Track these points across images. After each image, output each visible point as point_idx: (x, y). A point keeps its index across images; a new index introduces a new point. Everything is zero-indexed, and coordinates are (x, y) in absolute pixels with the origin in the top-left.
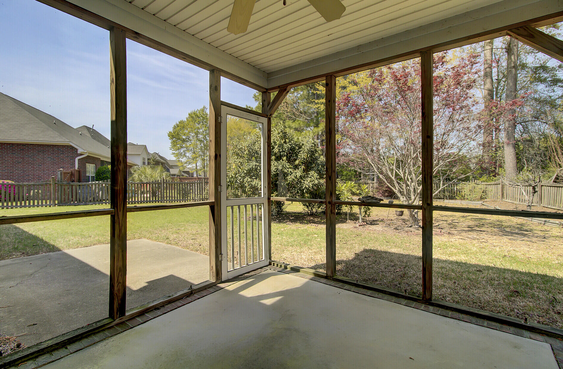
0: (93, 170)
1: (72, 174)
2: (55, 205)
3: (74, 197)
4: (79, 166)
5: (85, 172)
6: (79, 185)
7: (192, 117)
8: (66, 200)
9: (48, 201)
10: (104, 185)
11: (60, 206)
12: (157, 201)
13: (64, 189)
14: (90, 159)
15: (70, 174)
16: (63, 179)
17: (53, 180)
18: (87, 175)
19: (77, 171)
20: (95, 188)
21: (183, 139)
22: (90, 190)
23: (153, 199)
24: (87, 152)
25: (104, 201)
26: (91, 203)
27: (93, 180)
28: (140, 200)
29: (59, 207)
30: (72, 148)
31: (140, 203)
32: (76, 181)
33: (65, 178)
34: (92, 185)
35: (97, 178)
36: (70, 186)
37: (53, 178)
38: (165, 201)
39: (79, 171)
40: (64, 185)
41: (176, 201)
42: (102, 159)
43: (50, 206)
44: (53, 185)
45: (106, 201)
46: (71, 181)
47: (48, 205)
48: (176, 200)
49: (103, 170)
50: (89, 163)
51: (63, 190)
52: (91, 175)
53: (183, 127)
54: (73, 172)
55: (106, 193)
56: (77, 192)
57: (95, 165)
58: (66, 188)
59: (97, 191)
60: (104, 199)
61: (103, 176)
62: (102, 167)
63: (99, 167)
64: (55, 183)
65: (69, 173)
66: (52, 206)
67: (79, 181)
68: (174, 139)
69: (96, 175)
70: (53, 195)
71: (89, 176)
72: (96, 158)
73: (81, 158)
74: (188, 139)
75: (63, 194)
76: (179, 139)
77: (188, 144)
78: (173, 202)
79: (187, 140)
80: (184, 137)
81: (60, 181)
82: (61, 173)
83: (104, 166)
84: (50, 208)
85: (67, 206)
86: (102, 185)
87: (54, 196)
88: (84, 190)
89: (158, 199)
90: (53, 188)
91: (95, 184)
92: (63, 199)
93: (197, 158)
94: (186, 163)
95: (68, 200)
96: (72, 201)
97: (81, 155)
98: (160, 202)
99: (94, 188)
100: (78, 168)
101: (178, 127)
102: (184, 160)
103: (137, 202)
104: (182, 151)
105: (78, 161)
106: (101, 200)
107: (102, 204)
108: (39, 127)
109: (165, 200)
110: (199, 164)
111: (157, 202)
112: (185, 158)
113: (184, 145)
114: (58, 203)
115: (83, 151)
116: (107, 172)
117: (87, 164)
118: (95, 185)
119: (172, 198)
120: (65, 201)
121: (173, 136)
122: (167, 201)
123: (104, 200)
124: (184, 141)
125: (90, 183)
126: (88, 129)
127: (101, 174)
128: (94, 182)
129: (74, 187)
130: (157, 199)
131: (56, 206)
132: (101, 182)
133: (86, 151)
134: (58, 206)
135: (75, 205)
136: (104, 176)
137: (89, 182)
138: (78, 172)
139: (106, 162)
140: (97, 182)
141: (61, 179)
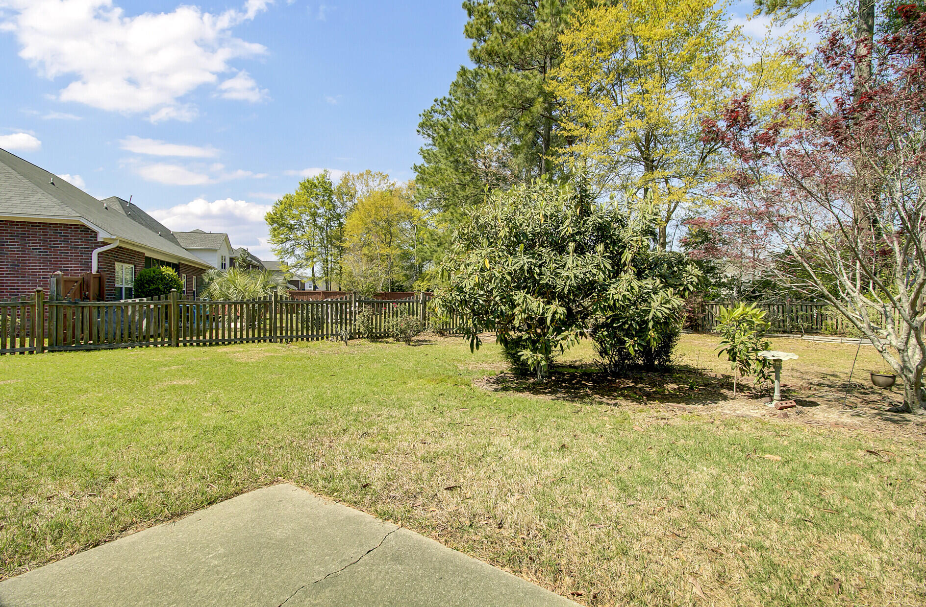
0: (129, 277)
1: (84, 284)
2: (44, 349)
3: (86, 332)
4: (98, 268)
5: (113, 279)
6: (99, 307)
7: (306, 187)
8: (69, 339)
9: (27, 340)
10: (152, 306)
11: (53, 351)
12: (262, 338)
13: (65, 315)
14: (122, 253)
15: (79, 283)
16: (62, 292)
17: (39, 296)
18: (116, 285)
19: (95, 277)
20: (134, 312)
21: (291, 225)
22: (122, 317)
23: (253, 335)
24: (116, 240)
25: (152, 340)
26: (123, 344)
27: (129, 296)
28: (226, 337)
29: (51, 354)
30: (86, 230)
31: (226, 343)
32: (91, 298)
33: (67, 290)
34: (127, 307)
35: (136, 290)
36: (78, 309)
37: (39, 291)
38: (279, 340)
39: (100, 278)
40: (65, 308)
41: (300, 339)
42: (148, 254)
43: (31, 353)
44: (39, 307)
45: (156, 340)
46: (81, 298)
47: (26, 349)
48: (299, 337)
49: (149, 277)
50: (121, 261)
51: (61, 316)
52: (124, 286)
53: (290, 205)
54: (86, 278)
55: (155, 323)
56: (94, 320)
57: (133, 266)
58: (69, 312)
59: (137, 318)
60: (152, 333)
61: (151, 288)
62: (148, 270)
63: (142, 270)
64: (45, 303)
65: (76, 282)
66: (35, 352)
67: (100, 297)
68: (275, 225)
69: (135, 286)
70: (39, 328)
71: (121, 288)
72: (135, 251)
73: (105, 252)
74: (300, 225)
75: (61, 324)
76: (283, 225)
77: (299, 233)
78: (294, 339)
79: (297, 226)
80: (292, 222)
81: (55, 298)
82: (57, 280)
83: (153, 268)
84: (30, 356)
85: (70, 351)
86: (148, 306)
87: (41, 330)
88: (109, 316)
89: (265, 335)
90: (39, 313)
91: (134, 305)
92: (61, 337)
93: (314, 257)
94: (295, 266)
95: (74, 337)
96: (82, 339)
97: (105, 244)
98: (268, 340)
99: (130, 313)
100: (98, 272)
101: (281, 204)
102: (291, 261)
103: (220, 341)
104: (288, 246)
105: (99, 257)
106: (144, 337)
107: (147, 346)
108: (15, 186)
109: (278, 337)
110: (318, 267)
111: (262, 341)
112: (293, 258)
113: (291, 236)
114: (50, 345)
115: (108, 236)
116: (158, 279)
117: (116, 263)
118: (134, 307)
119: (292, 333)
120: (65, 340)
121: (273, 219)
122: (281, 340)
123: (152, 337)
124: (291, 228)
125: (122, 301)
126: (122, 202)
127: (146, 283)
128: (130, 301)
129: (86, 311)
130: (262, 336)
131: (46, 351)
132: (145, 299)
133: (114, 237)
134: (49, 351)
135: (88, 350)
136: (153, 287)
137: (122, 299)
138: (97, 280)
139: (157, 260)
140: (137, 300)
141: (57, 294)
